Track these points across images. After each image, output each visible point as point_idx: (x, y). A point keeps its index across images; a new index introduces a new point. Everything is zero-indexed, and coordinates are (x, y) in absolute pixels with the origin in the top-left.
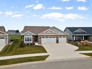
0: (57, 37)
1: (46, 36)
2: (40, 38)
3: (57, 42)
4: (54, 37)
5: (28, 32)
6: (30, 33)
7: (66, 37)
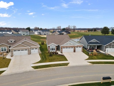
0: (74, 47)
1: (66, 47)
2: (62, 49)
3: (74, 51)
4: (72, 47)
5: (53, 44)
6: (54, 44)
7: (81, 47)
